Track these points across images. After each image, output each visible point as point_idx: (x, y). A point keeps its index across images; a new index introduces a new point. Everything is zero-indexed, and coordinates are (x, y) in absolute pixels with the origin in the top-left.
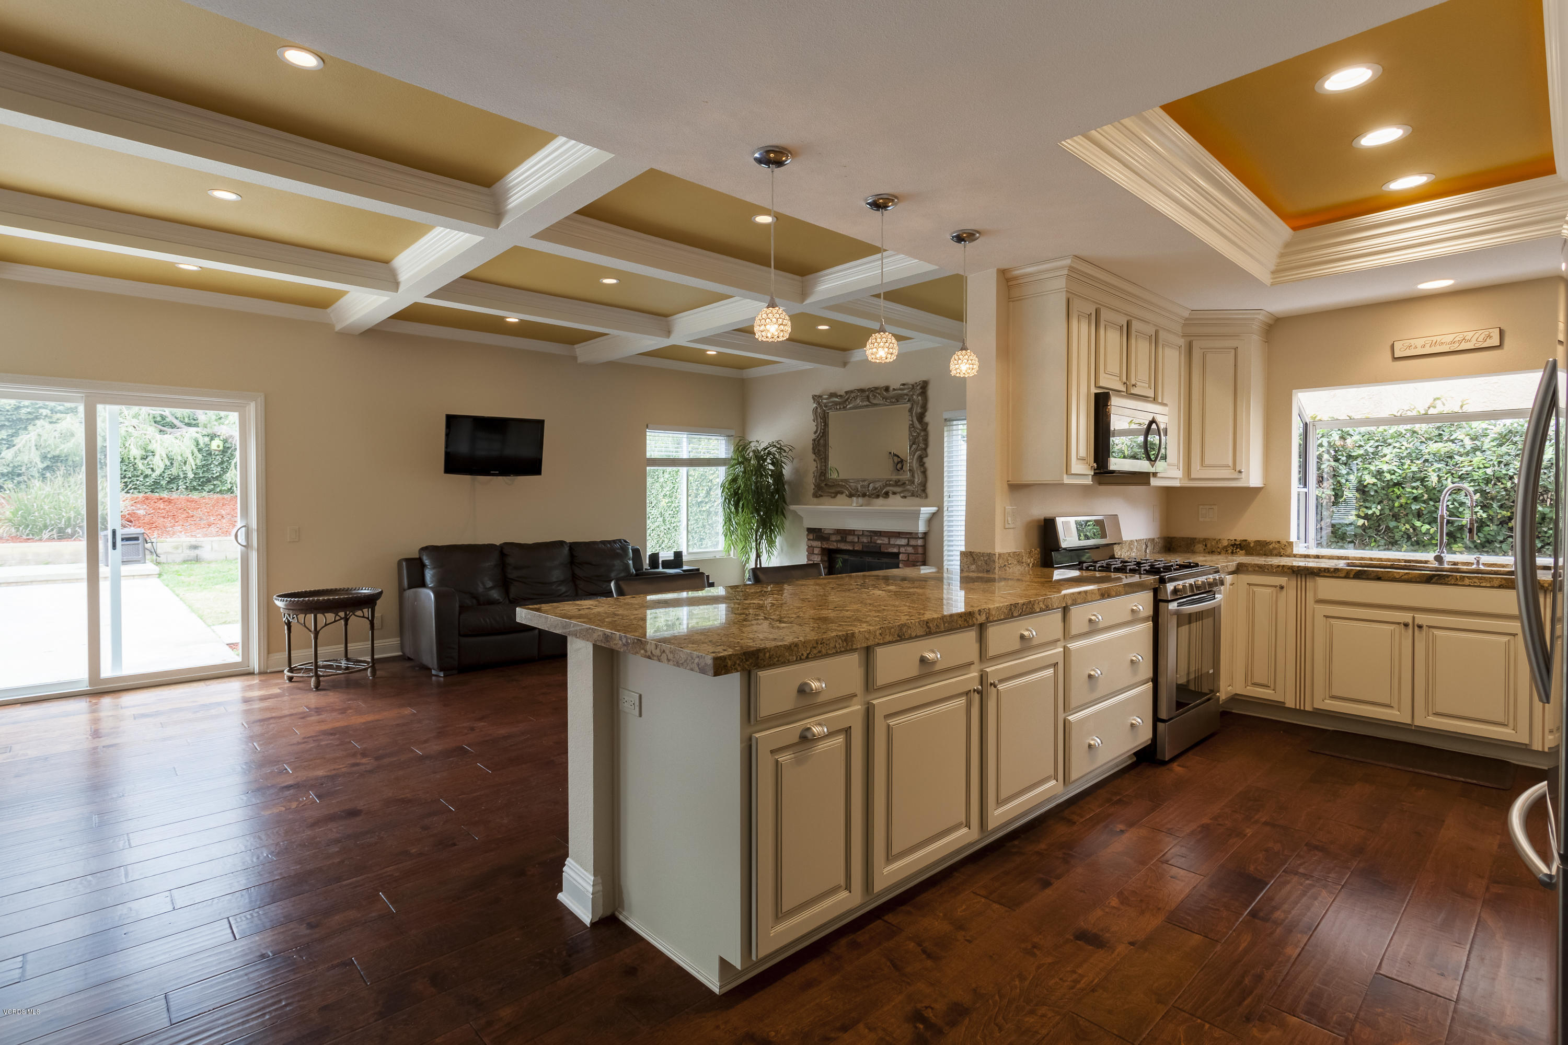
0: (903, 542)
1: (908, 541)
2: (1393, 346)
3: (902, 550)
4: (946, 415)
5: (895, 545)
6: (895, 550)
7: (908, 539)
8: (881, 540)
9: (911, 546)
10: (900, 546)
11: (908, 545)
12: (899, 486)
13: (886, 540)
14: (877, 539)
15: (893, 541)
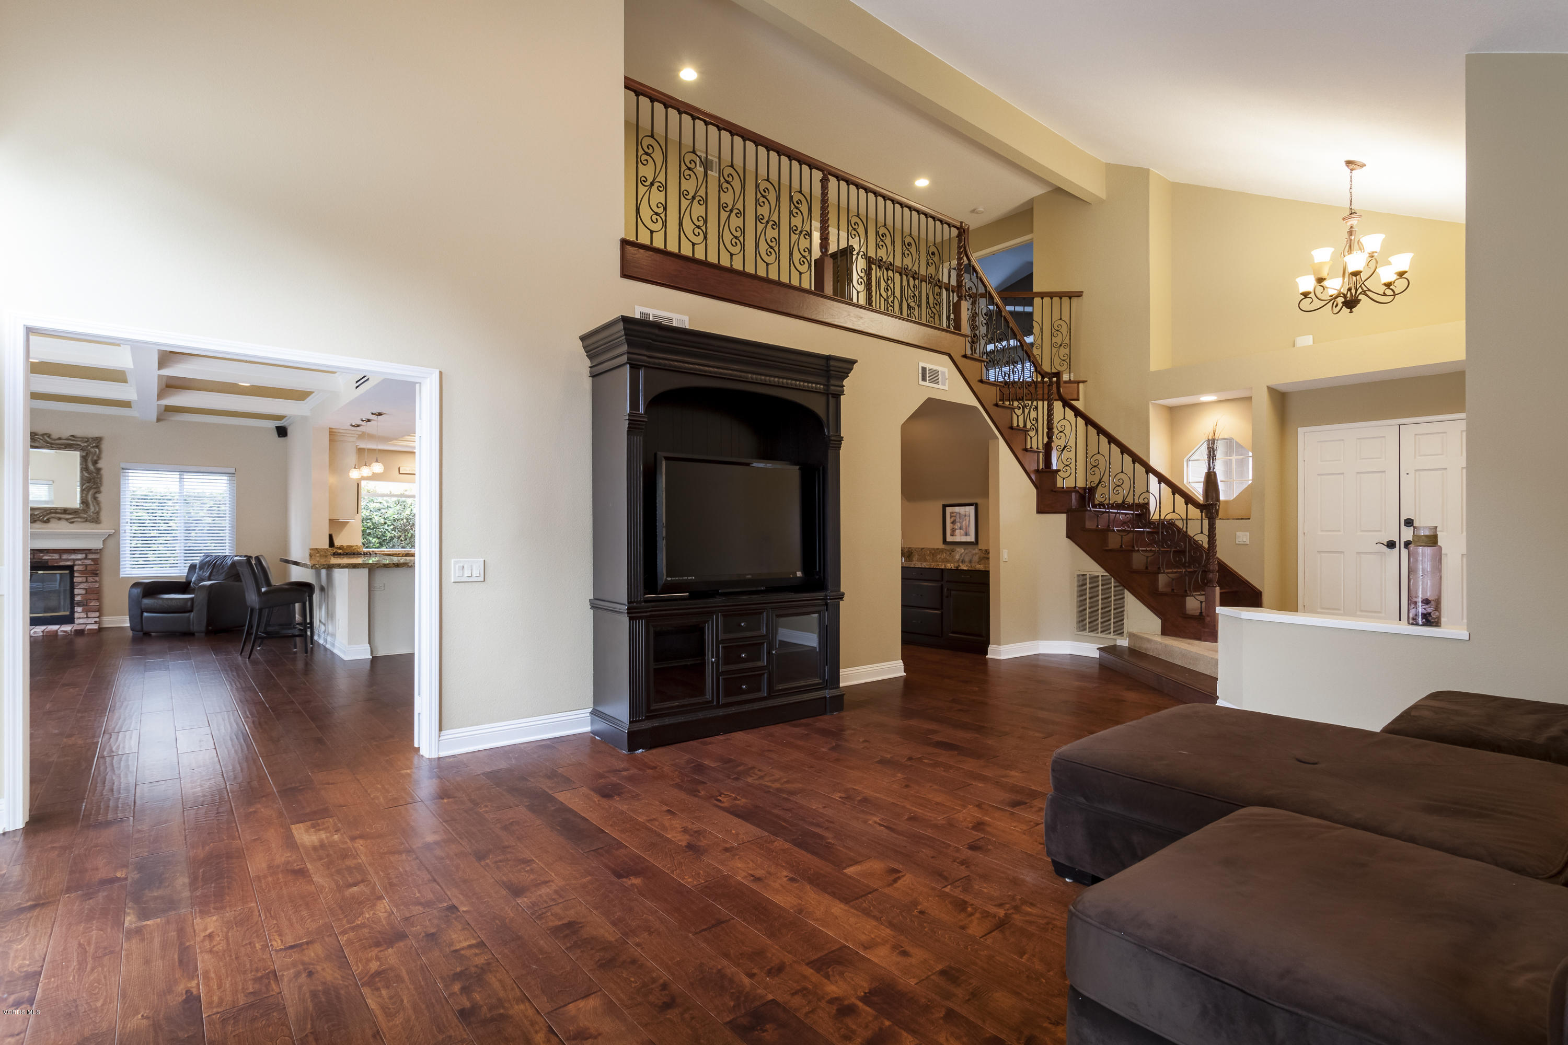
0: (80, 556)
1: (86, 556)
2: (399, 468)
3: (77, 562)
4: (123, 465)
5: (68, 560)
6: (69, 563)
7: (86, 554)
8: (50, 556)
9: (89, 559)
10: (74, 560)
11: (86, 558)
12: (69, 514)
13: (56, 556)
14: (43, 556)
15: (65, 557)
